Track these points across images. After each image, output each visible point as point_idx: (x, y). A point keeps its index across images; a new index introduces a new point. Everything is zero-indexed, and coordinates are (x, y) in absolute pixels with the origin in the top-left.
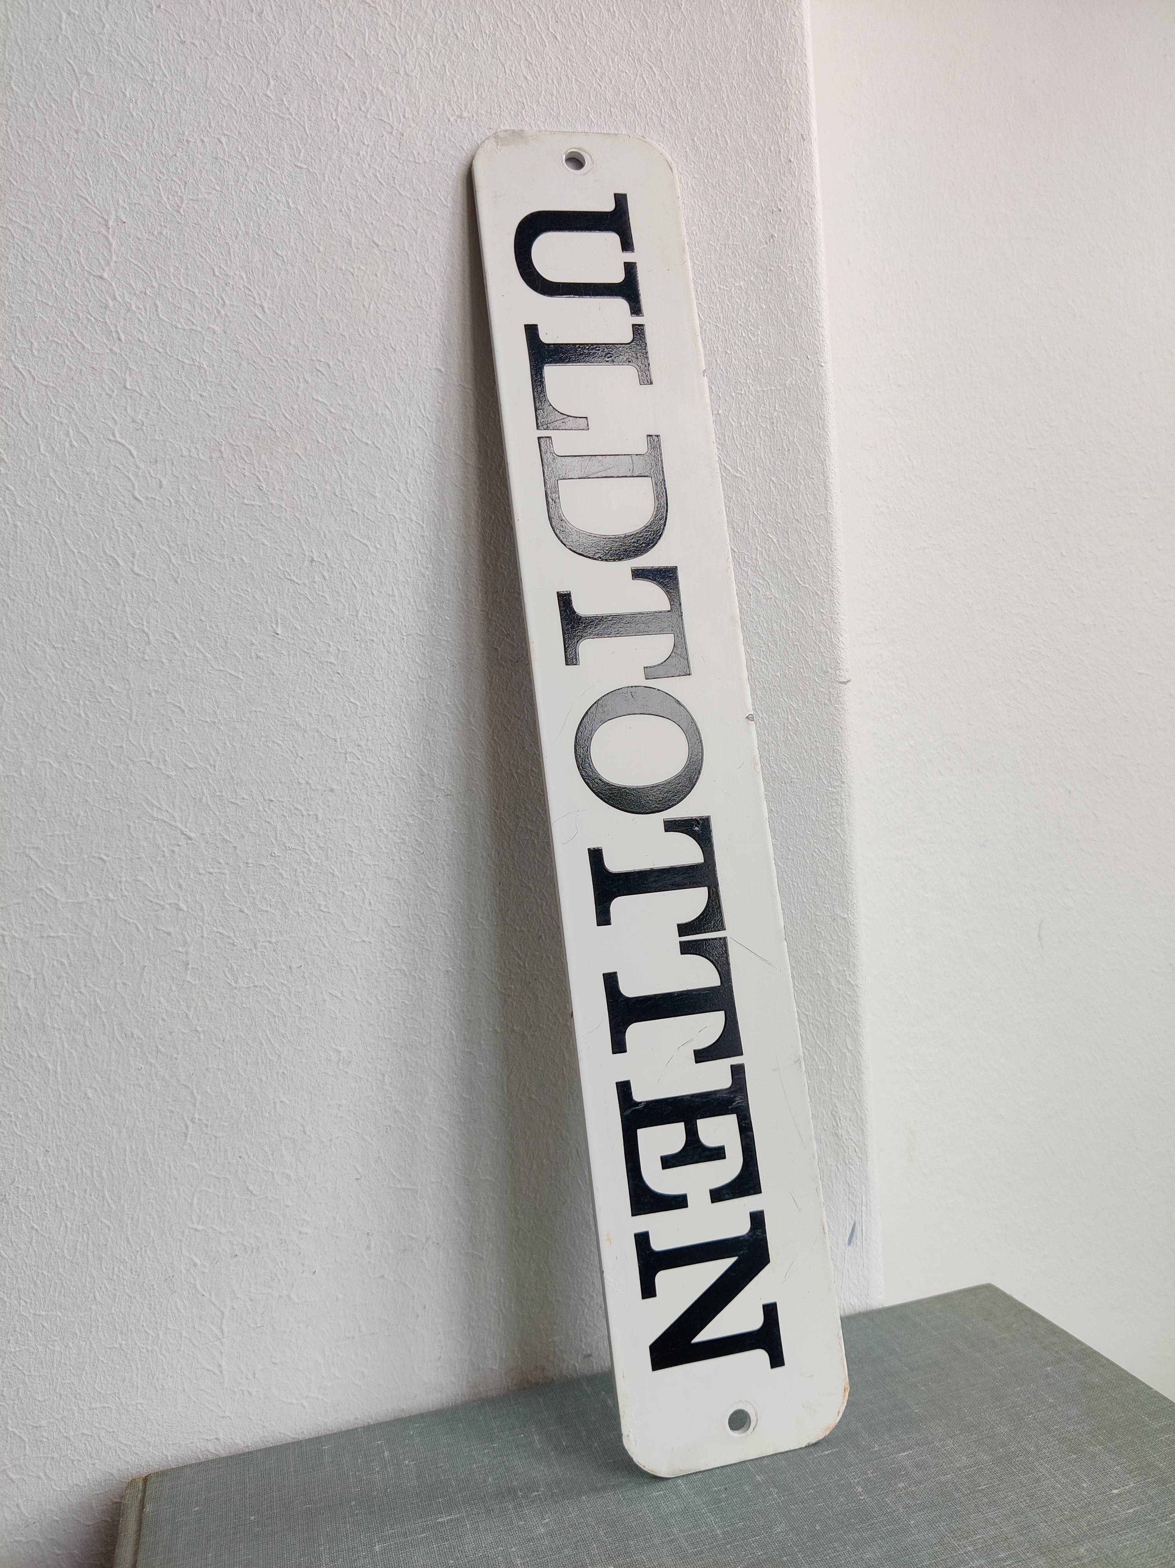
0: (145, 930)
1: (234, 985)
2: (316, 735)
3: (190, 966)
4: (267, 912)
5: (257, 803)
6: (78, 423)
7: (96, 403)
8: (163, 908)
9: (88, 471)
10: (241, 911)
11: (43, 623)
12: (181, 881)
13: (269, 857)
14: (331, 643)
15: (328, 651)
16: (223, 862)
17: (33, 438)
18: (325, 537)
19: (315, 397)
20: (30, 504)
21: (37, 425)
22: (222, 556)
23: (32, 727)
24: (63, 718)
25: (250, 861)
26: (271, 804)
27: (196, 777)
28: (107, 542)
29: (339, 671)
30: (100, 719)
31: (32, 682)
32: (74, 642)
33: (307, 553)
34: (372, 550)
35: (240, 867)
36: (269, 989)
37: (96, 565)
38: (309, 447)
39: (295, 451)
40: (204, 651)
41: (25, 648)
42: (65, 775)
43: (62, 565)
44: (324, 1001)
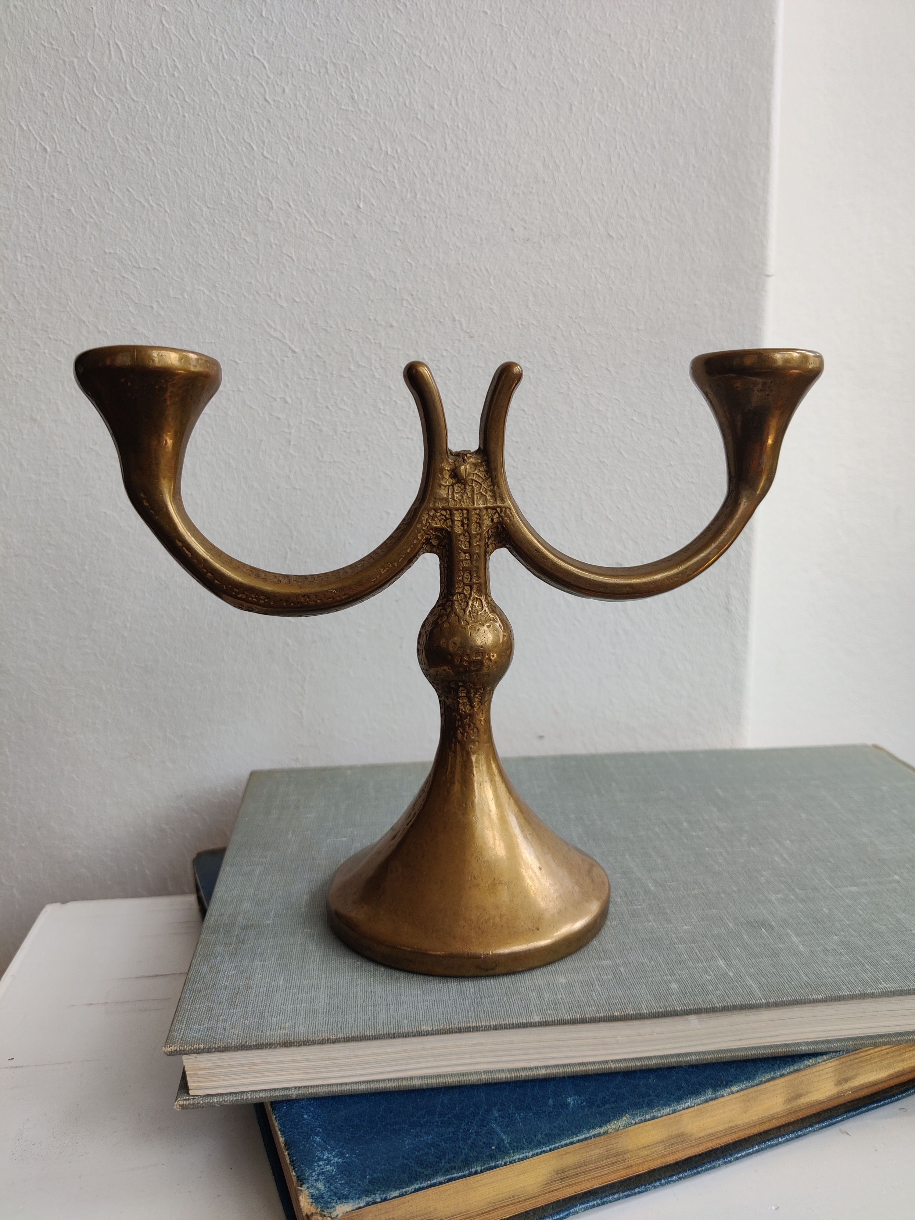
0: (263, 414)
2: (383, 285)
3: (292, 443)
5: (340, 331)
6: (228, 41)
7: (242, 27)
8: (275, 400)
9: (234, 77)
10: (327, 407)
11: (201, 189)
12: (288, 383)
13: (347, 371)
14: (397, 218)
15: (394, 223)
16: (315, 370)
17: (197, 52)
18: (397, 136)
19: (395, 29)
20: (194, 101)
21: (200, 42)
22: (324, 147)
23: (192, 264)
24: (213, 259)
25: (335, 373)
26: (351, 332)
27: (301, 309)
28: (246, 132)
29: (402, 238)
30: (239, 263)
31: (193, 231)
32: (221, 204)
33: (383, 148)
34: (430, 149)
35: (327, 376)
36: (344, 466)
37: (238, 149)
38: (389, 69)
39: (380, 70)
40: (308, 216)
41: (188, 207)
42: (214, 300)
43: (215, 147)
44: (380, 477)
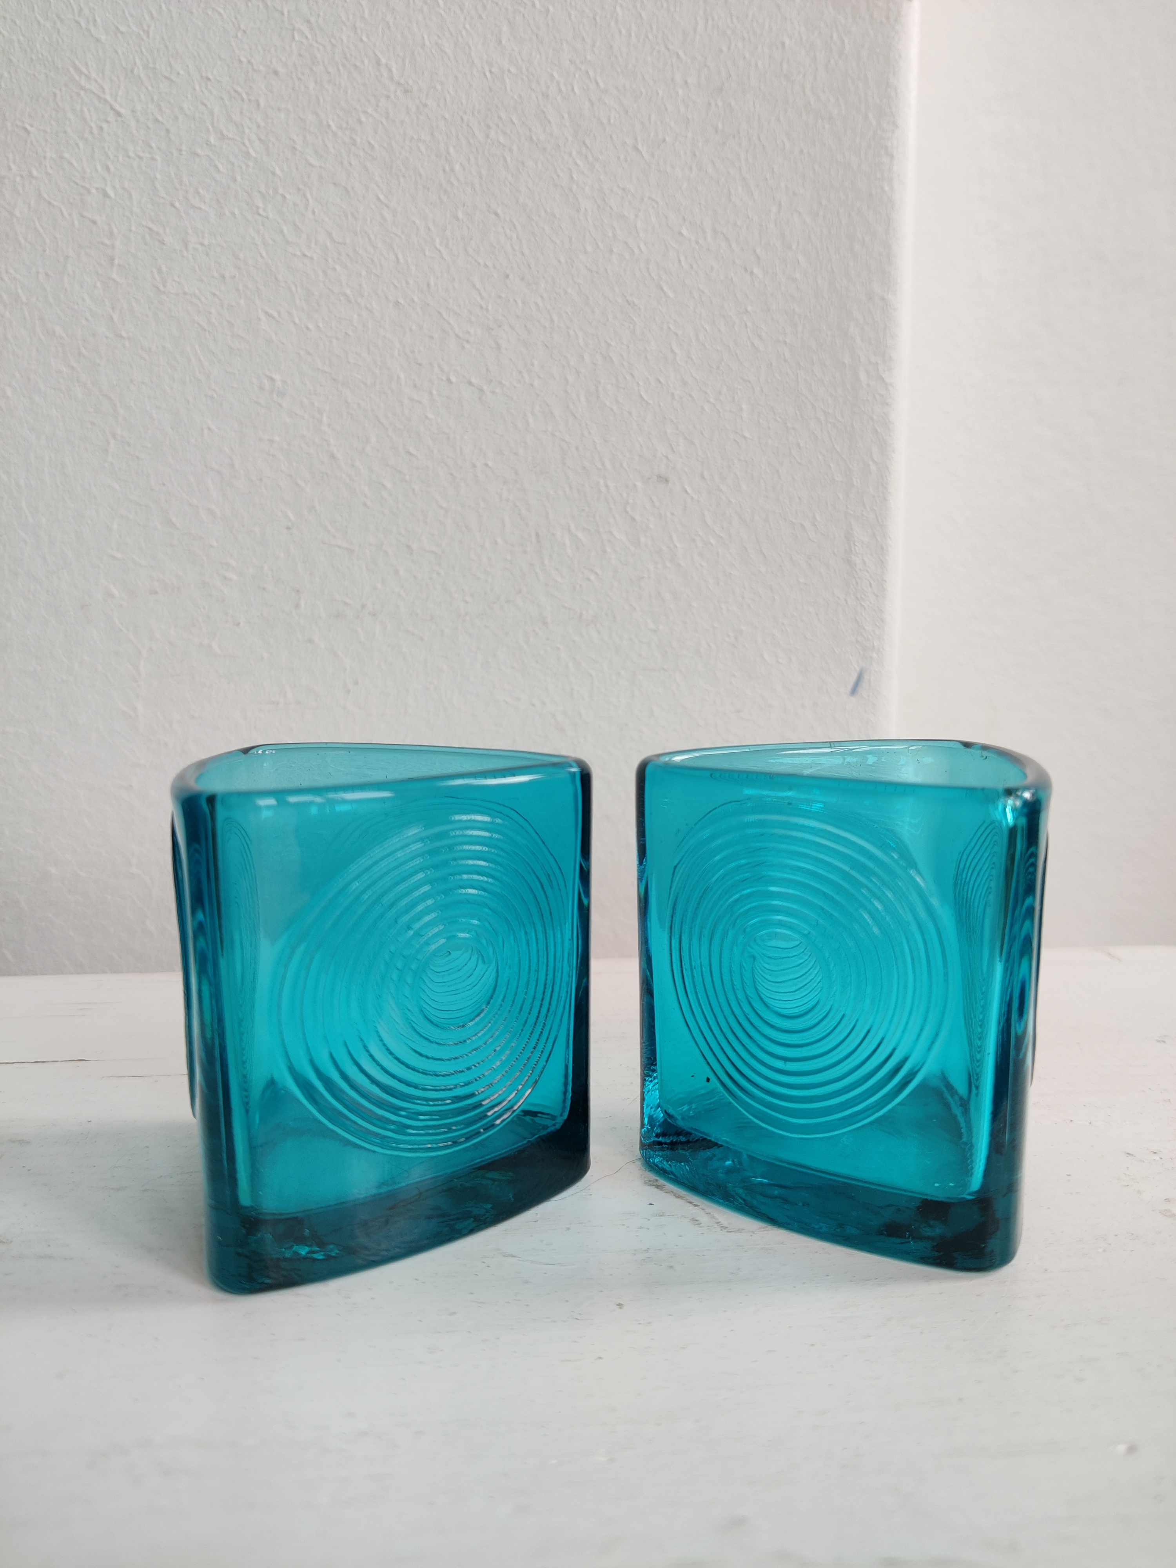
0: (70, 215)
1: (162, 288)
3: (116, 262)
4: (200, 209)
5: (193, 81)
8: (89, 192)
10: (173, 205)
12: (109, 164)
13: (205, 145)
16: (154, 145)
25: (184, 148)
26: (209, 83)
27: (128, 43)
35: (172, 154)
36: (200, 300)
44: (259, 319)
